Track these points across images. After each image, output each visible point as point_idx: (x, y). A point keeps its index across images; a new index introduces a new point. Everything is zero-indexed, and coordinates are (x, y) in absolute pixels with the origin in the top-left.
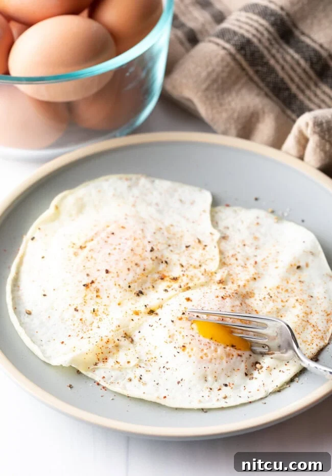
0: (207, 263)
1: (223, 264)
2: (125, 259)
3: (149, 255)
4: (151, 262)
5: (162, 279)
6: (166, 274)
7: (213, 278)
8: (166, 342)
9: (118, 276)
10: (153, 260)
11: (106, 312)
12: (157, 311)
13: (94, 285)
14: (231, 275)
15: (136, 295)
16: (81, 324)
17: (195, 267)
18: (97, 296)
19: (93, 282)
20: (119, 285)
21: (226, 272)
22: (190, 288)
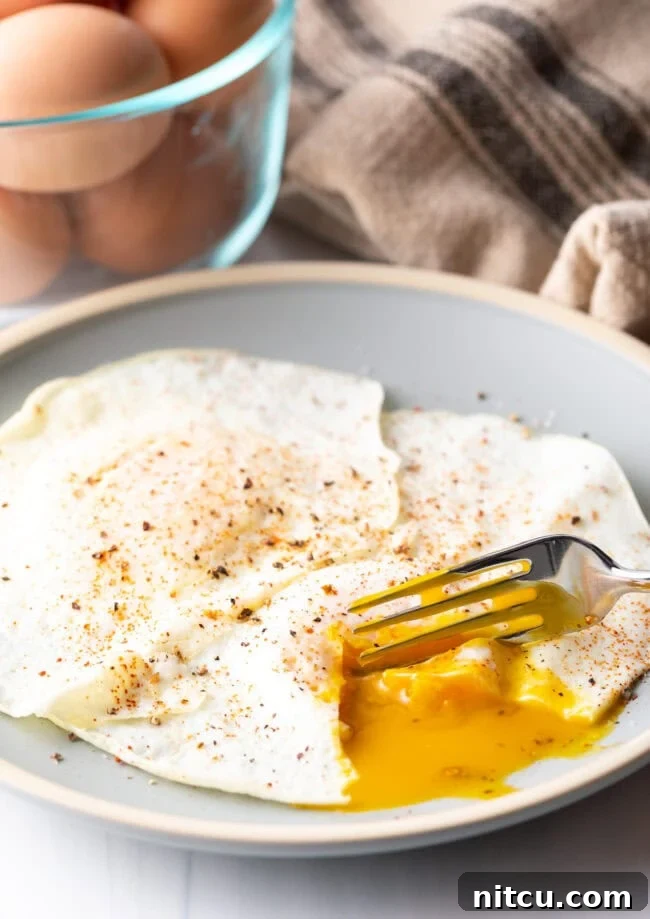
0: (373, 513)
1: (406, 515)
2: (187, 503)
3: (240, 494)
4: (245, 509)
5: (271, 544)
6: (280, 535)
7: (384, 542)
8: (276, 671)
9: (171, 536)
10: (251, 506)
11: (143, 610)
12: (260, 613)
13: (116, 556)
14: (426, 537)
15: (211, 575)
16: (86, 637)
17: (344, 521)
18: (123, 578)
19: (114, 549)
20: (174, 555)
21: (414, 532)
22: (332, 561)
